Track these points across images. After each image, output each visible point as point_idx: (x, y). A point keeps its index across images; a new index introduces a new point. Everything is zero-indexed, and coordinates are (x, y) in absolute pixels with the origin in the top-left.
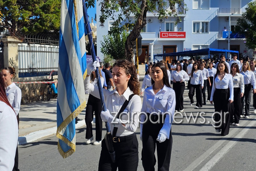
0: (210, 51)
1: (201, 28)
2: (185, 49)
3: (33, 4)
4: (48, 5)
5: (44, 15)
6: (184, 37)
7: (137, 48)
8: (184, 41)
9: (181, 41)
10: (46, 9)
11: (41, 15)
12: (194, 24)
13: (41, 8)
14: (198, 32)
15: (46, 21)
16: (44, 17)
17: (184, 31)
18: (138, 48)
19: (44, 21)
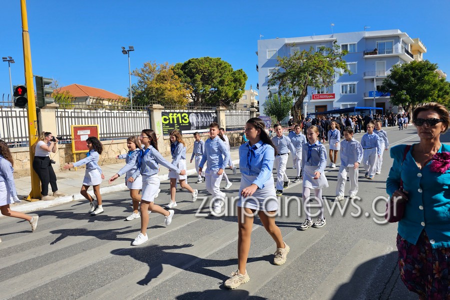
1: (349, 89)
2: (334, 108)
3: (212, 80)
4: (224, 80)
5: (220, 88)
6: (334, 98)
8: (334, 101)
9: (331, 101)
10: (221, 82)
11: (218, 88)
12: (342, 86)
13: (217, 83)
14: (346, 92)
15: (223, 92)
16: (220, 89)
17: (334, 93)
19: (221, 92)
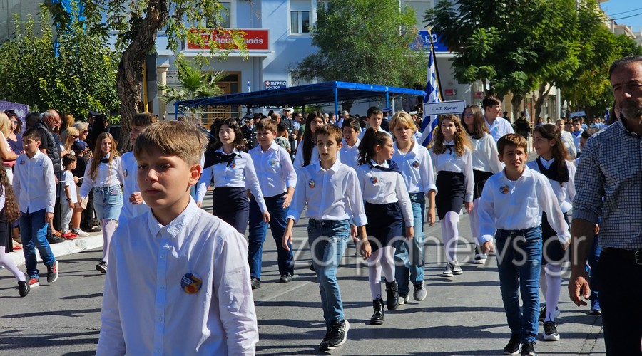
0: (340, 90)
1: (314, 19)
2: (268, 83)
6: (265, 46)
7: (144, 79)
8: (265, 57)
9: (254, 58)
14: (305, 29)
17: (264, 28)
18: (147, 80)
